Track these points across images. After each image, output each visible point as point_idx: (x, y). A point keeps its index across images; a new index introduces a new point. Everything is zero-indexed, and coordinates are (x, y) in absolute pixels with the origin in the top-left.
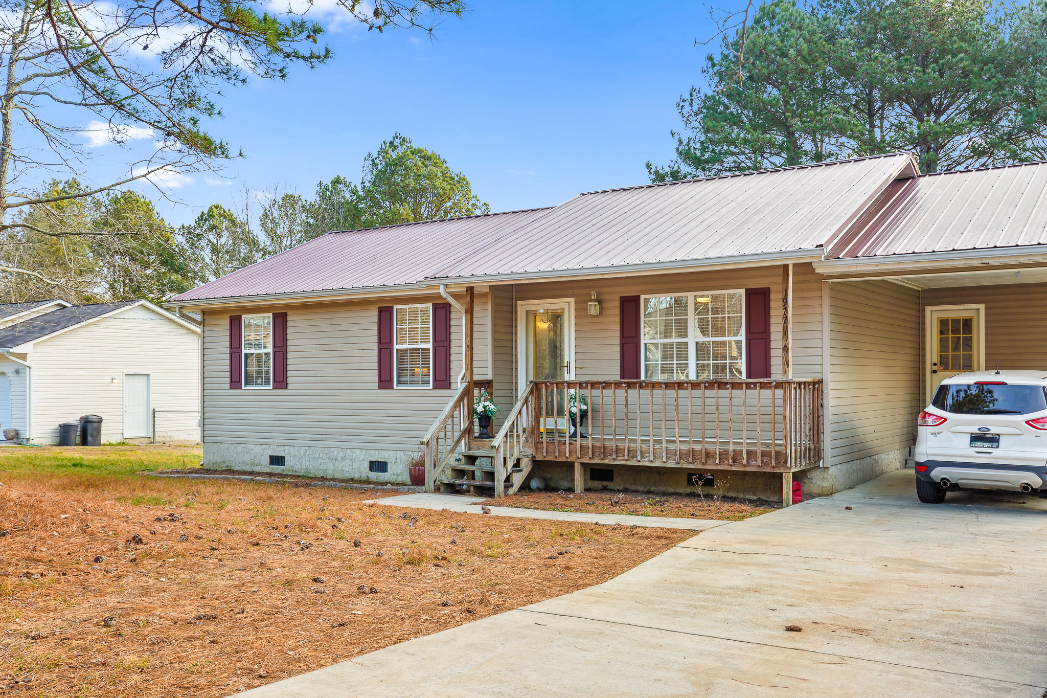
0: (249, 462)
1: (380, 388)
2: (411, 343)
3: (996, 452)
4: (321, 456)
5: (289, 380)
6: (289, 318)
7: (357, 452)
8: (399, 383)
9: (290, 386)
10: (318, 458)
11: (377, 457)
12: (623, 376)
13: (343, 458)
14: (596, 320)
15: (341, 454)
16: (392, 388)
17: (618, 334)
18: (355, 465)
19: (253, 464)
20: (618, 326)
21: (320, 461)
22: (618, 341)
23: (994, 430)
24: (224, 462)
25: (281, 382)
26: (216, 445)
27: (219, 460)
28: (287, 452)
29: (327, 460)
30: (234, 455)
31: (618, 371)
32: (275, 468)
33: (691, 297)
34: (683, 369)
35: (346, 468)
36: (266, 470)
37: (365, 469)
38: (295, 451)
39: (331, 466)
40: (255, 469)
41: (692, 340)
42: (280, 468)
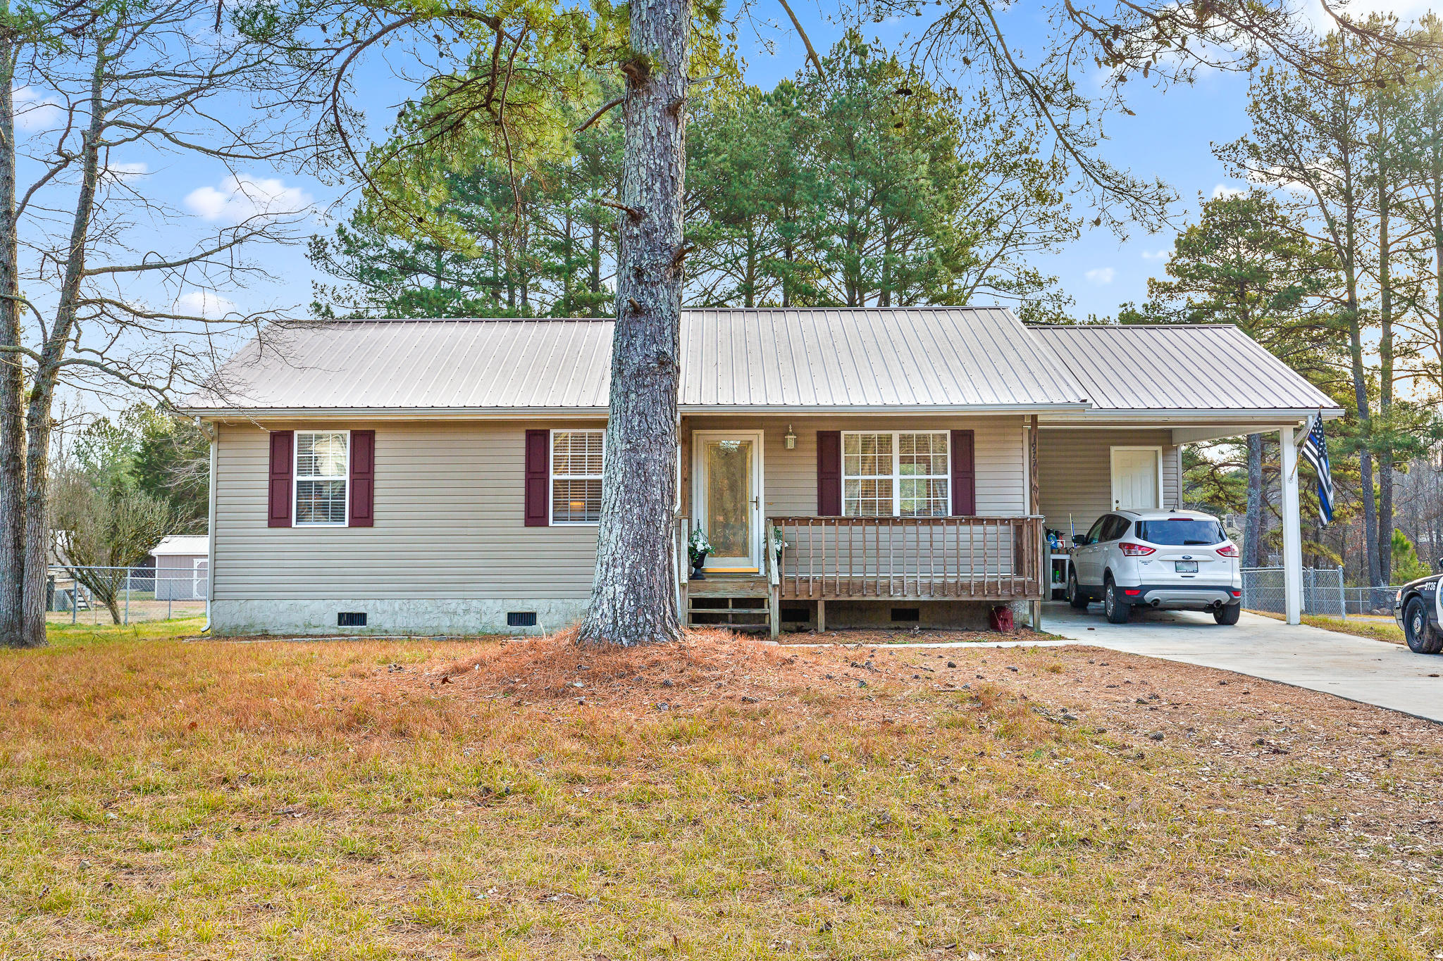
0: (300, 623)
1: (527, 525)
2: (573, 473)
3: (1197, 576)
4: (429, 609)
5: (376, 516)
6: (377, 437)
7: (490, 602)
8: (555, 519)
9: (376, 523)
10: (424, 613)
11: (519, 607)
12: (821, 512)
13: (466, 611)
14: (794, 454)
15: (463, 607)
16: (547, 525)
17: (815, 469)
18: (485, 620)
19: (309, 625)
20: (815, 461)
21: (427, 616)
22: (815, 477)
23: (1195, 558)
24: (252, 626)
25: (363, 516)
26: (237, 603)
27: (243, 623)
28: (369, 607)
29: (440, 615)
30: (272, 616)
31: (815, 507)
32: (348, 629)
33: (896, 435)
34: (887, 506)
35: (472, 623)
36: (334, 631)
37: (501, 623)
38: (384, 605)
39: (444, 624)
40: (312, 631)
41: (896, 477)
42: (357, 628)
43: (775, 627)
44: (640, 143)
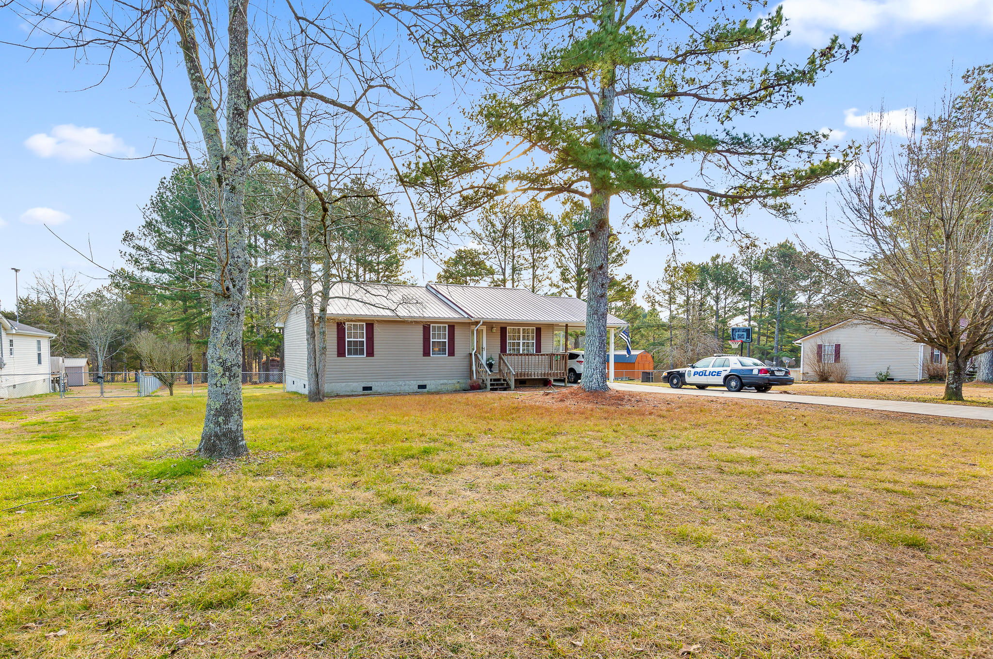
1: (424, 356)
2: (437, 339)
4: (393, 385)
5: (375, 353)
6: (374, 326)
7: (412, 382)
8: (433, 354)
9: (375, 355)
11: (421, 383)
13: (405, 385)
14: (494, 334)
16: (430, 356)
17: (499, 338)
18: (411, 388)
19: (353, 391)
20: (500, 336)
21: (392, 387)
22: (499, 341)
24: (333, 392)
25: (370, 353)
27: (330, 392)
28: (373, 384)
29: (396, 386)
30: (340, 389)
31: (500, 350)
32: (366, 392)
33: (521, 328)
34: (518, 350)
35: (406, 389)
36: (361, 393)
37: (416, 388)
38: (378, 384)
39: (398, 389)
40: (354, 393)
41: (521, 341)
42: (369, 392)
43: (513, 386)
44: (601, 246)
